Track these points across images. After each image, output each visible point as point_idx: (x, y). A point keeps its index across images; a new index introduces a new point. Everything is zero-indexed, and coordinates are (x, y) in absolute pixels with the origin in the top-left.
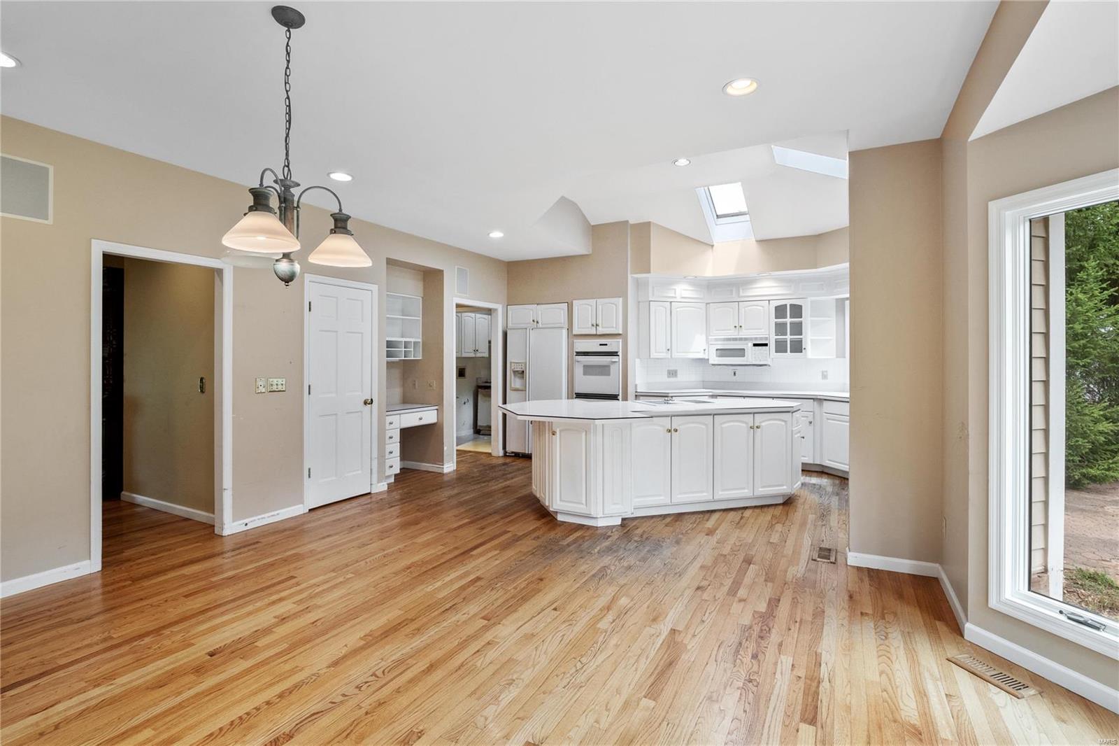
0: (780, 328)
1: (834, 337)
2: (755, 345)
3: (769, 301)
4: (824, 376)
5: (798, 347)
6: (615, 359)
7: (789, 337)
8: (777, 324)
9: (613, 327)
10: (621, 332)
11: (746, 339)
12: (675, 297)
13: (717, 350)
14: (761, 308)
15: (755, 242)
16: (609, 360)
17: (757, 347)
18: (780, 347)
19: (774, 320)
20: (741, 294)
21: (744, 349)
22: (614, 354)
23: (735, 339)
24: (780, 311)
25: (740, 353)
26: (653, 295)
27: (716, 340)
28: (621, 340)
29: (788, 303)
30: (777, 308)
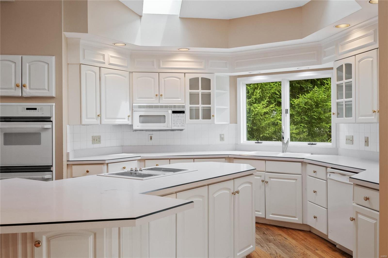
0: (193, 98)
1: (229, 107)
2: (174, 112)
3: (185, 73)
4: (222, 139)
5: (208, 115)
6: (47, 125)
7: (201, 106)
8: (191, 94)
9: (45, 89)
10: (54, 95)
11: (166, 107)
12: (104, 63)
13: (140, 116)
14: (178, 79)
15: (179, 19)
16: (40, 126)
17: (176, 114)
18: (194, 115)
19: (188, 91)
20: (162, 66)
21: (165, 116)
22: (47, 120)
23: (156, 107)
24: (193, 83)
25: (161, 119)
26: (84, 58)
27: (140, 107)
28: (54, 104)
29: (200, 76)
30: (191, 80)
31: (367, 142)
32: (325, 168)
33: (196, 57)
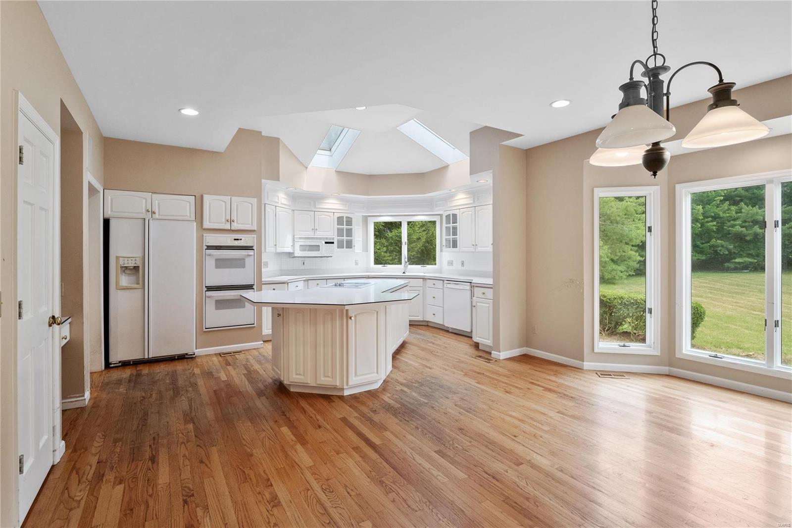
0: (340, 232)
1: (361, 239)
2: (326, 243)
3: (334, 213)
4: (357, 264)
5: (349, 245)
6: (251, 252)
7: (345, 238)
8: (338, 229)
9: (249, 224)
10: (256, 229)
11: (320, 238)
12: (278, 203)
13: (301, 245)
14: (329, 217)
15: (335, 172)
16: (246, 253)
17: (328, 244)
18: (340, 245)
19: (336, 226)
20: (317, 206)
21: (319, 246)
22: (249, 248)
23: (312, 238)
24: (340, 220)
25: (317, 248)
26: (268, 199)
27: (300, 238)
28: (255, 236)
29: (345, 215)
30: (338, 218)
31: (463, 264)
32: (442, 281)
33: (344, 201)
